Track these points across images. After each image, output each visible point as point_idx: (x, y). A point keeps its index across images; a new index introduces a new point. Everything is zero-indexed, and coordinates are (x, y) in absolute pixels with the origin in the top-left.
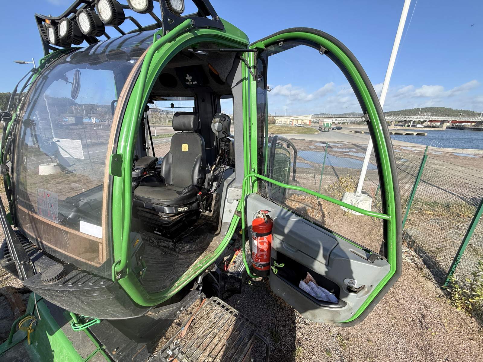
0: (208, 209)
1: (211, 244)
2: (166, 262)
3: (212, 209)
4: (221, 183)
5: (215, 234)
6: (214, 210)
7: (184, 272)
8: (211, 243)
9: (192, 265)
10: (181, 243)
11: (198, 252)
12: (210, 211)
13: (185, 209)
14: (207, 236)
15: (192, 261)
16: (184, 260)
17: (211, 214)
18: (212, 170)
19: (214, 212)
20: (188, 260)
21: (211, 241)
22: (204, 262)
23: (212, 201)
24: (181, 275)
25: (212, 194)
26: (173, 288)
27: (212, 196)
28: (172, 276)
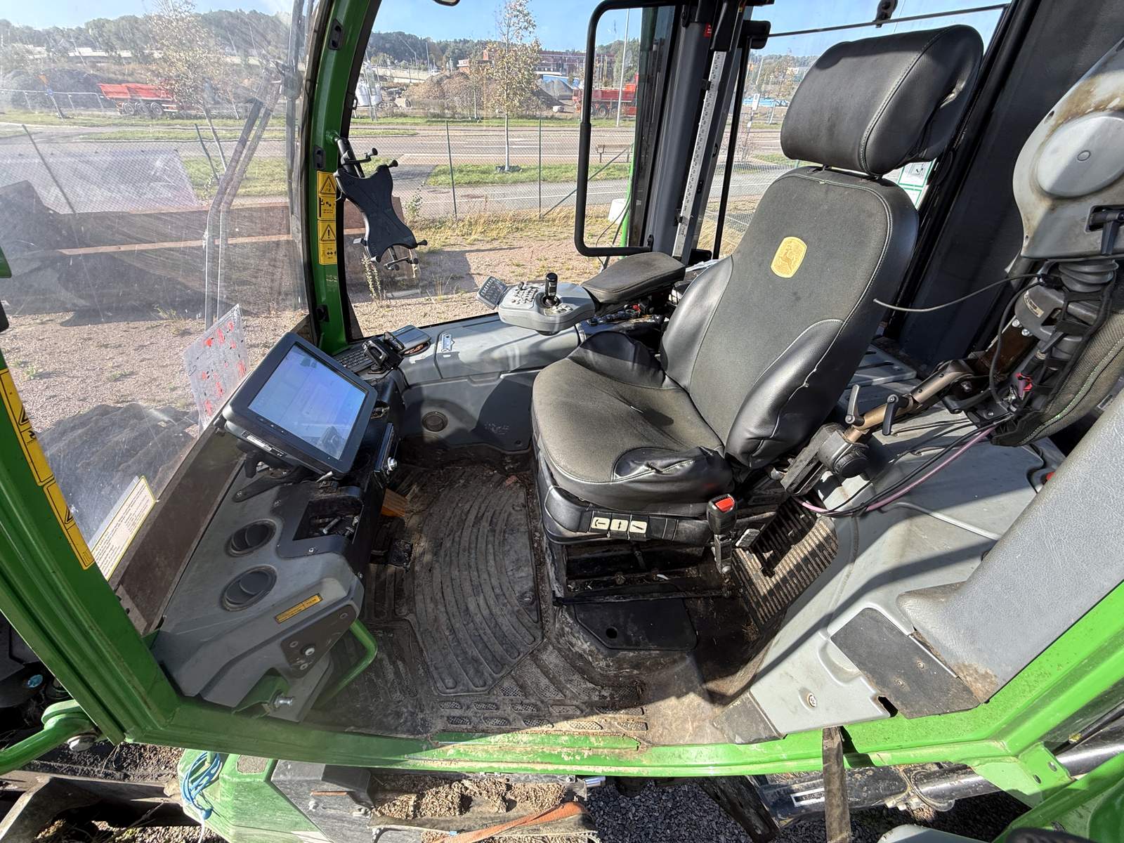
0: (767, 555)
1: (669, 706)
2: (502, 638)
3: (782, 569)
4: (879, 509)
5: (711, 685)
6: (784, 580)
7: (506, 726)
8: (673, 701)
9: (545, 728)
10: (575, 619)
11: (604, 693)
12: (768, 569)
13: (632, 529)
14: (675, 662)
15: (555, 711)
16: (544, 681)
17: (764, 585)
18: (859, 423)
19: (777, 586)
20: (552, 694)
21: (679, 697)
22: (586, 753)
23: (798, 538)
24: (486, 733)
25: (816, 518)
26: (435, 752)
27: (810, 525)
28: (468, 707)
